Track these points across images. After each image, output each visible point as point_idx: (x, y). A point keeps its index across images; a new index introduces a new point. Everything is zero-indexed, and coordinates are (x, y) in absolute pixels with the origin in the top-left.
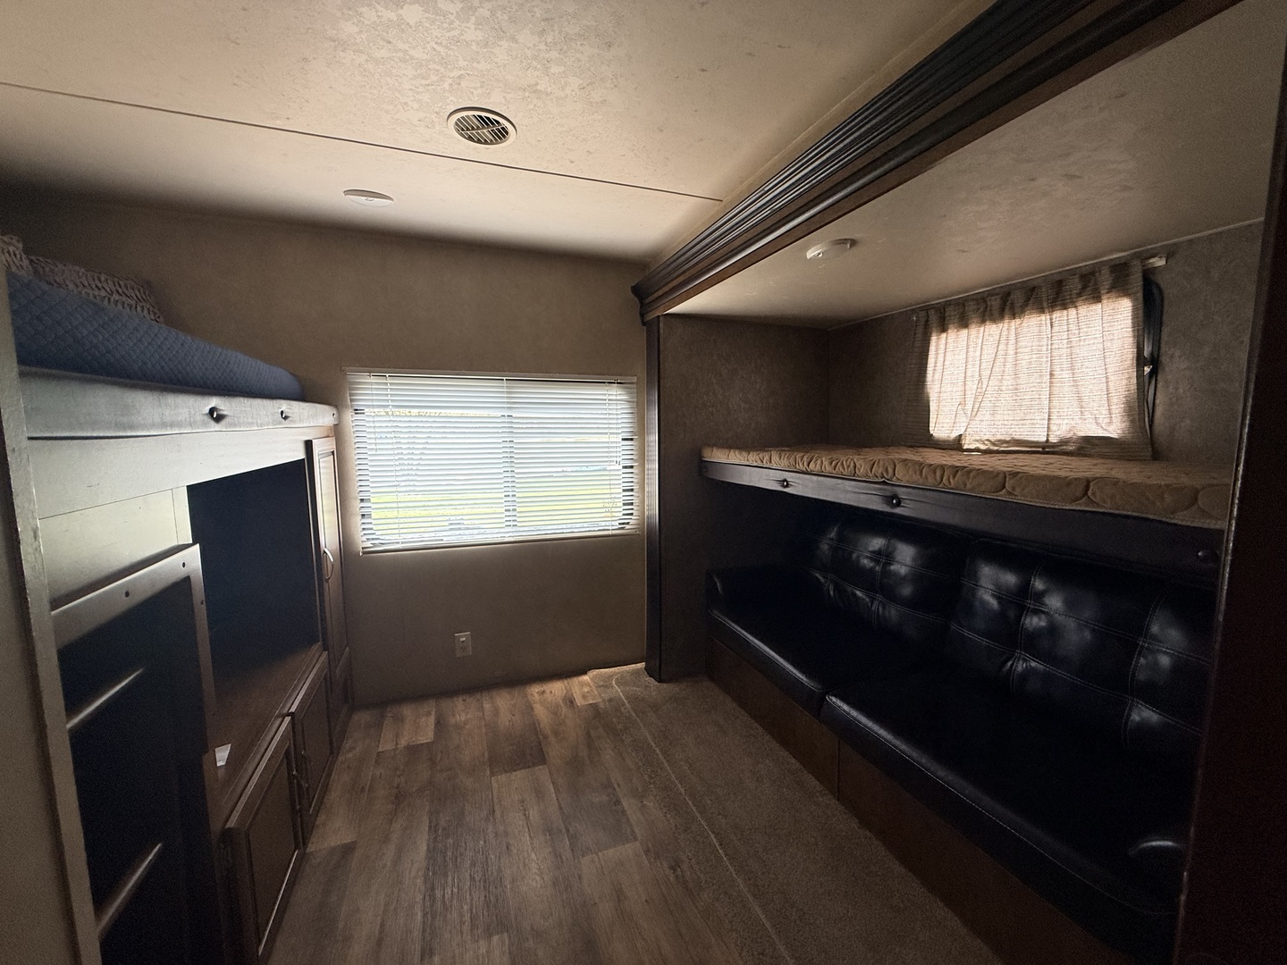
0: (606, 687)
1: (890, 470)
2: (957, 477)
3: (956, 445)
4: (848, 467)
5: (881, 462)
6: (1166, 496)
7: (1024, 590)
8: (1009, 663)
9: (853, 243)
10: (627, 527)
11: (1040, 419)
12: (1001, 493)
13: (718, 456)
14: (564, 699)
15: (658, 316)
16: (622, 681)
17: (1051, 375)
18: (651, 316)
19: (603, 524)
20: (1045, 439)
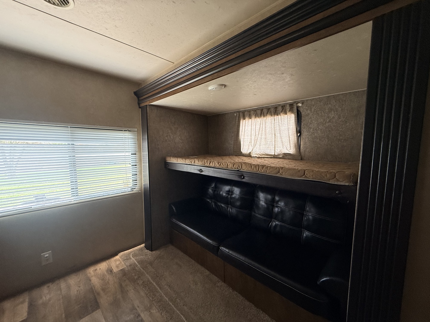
0: (128, 259)
1: (240, 167)
2: (264, 169)
3: (249, 156)
4: (225, 165)
5: (237, 164)
6: (328, 175)
7: (273, 200)
8: (271, 224)
9: (225, 86)
10: (135, 190)
11: (272, 147)
12: (278, 174)
13: (173, 160)
14: (107, 271)
15: (146, 105)
16: (135, 255)
17: (275, 135)
18: (143, 105)
19: (124, 190)
20: (274, 154)
